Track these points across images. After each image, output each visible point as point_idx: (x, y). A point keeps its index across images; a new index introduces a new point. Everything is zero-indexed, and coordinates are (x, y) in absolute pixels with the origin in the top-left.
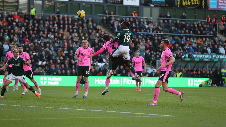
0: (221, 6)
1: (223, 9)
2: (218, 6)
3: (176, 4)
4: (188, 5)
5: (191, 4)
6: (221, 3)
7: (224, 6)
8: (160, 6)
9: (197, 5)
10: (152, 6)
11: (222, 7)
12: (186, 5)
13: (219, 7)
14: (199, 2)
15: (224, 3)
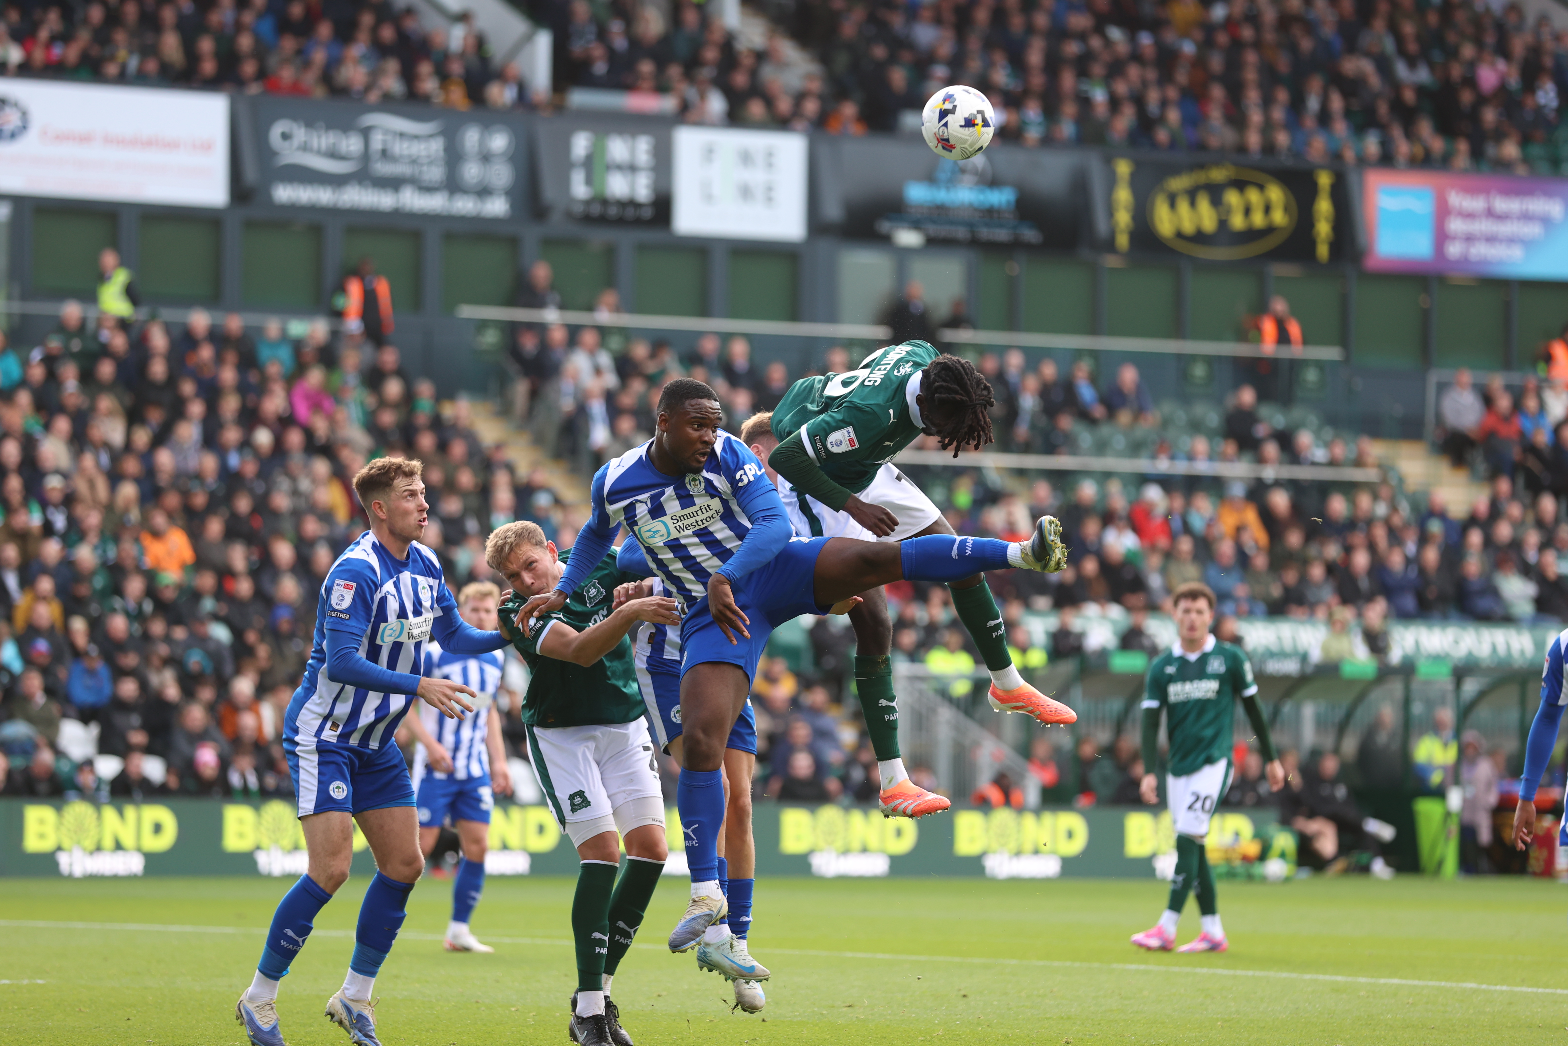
0: (1469, 239)
1: (1485, 262)
2: (1441, 237)
3: (1101, 226)
4: (1200, 237)
5: (1223, 224)
6: (1469, 216)
7: (1491, 239)
8: (975, 244)
9: (1270, 230)
10: (908, 238)
11: (1480, 251)
12: (1179, 235)
13: (1454, 250)
14: (1286, 209)
15: (1490, 214)
